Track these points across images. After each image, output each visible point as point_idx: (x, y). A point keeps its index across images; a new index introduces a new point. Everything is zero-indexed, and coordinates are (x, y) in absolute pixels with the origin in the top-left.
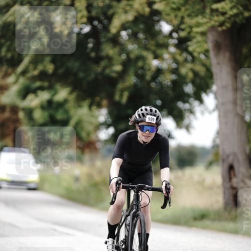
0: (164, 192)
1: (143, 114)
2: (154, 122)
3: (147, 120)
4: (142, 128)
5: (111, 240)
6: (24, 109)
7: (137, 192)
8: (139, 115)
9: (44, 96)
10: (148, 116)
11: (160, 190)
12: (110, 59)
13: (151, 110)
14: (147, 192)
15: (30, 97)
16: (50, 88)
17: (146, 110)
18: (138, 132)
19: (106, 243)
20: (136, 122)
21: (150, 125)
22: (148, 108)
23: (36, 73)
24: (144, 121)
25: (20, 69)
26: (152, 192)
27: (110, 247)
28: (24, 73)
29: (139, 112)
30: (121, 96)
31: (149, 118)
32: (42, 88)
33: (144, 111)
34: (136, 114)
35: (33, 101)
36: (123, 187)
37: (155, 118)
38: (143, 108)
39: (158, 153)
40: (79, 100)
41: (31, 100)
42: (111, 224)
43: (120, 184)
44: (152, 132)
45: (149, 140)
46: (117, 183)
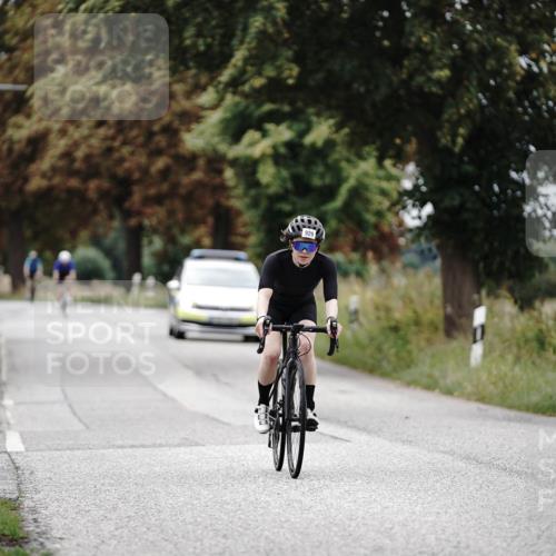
0: (329, 332)
1: (298, 227)
2: (314, 237)
3: (304, 235)
4: (297, 246)
5: (263, 406)
6: (234, 163)
7: (294, 334)
8: (293, 228)
10: (304, 230)
11: (324, 330)
13: (310, 221)
14: (306, 333)
15: (252, 135)
17: (302, 221)
18: (292, 251)
19: (257, 411)
20: (290, 237)
21: (308, 241)
22: (306, 218)
23: (258, 82)
24: (300, 236)
25: (225, 76)
26: (314, 334)
27: (263, 416)
29: (293, 223)
31: (307, 233)
32: (276, 117)
33: (300, 223)
34: (290, 227)
35: (255, 145)
36: (274, 329)
37: (315, 232)
38: (299, 218)
39: (322, 281)
41: (252, 144)
42: (263, 384)
43: (268, 325)
44: (312, 251)
45: (307, 262)
46: (265, 324)
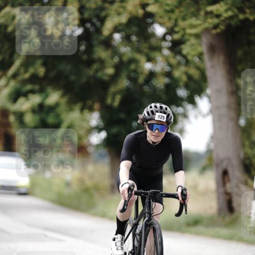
0: (180, 199)
1: (152, 111)
2: (165, 120)
3: (157, 118)
4: (151, 127)
5: (119, 236)
6: (15, 113)
8: (148, 112)
9: (36, 99)
11: (175, 197)
12: (102, 62)
13: (161, 107)
15: (21, 100)
16: (41, 91)
17: (156, 107)
20: (145, 120)
22: (158, 105)
23: (27, 76)
24: (153, 119)
28: (14, 76)
29: (148, 109)
30: (113, 99)
31: (159, 116)
32: (33, 92)
33: (153, 109)
34: (145, 112)
35: (24, 105)
37: (165, 116)
38: (153, 105)
40: (71, 104)
41: (22, 104)
43: (132, 190)
45: (159, 140)
